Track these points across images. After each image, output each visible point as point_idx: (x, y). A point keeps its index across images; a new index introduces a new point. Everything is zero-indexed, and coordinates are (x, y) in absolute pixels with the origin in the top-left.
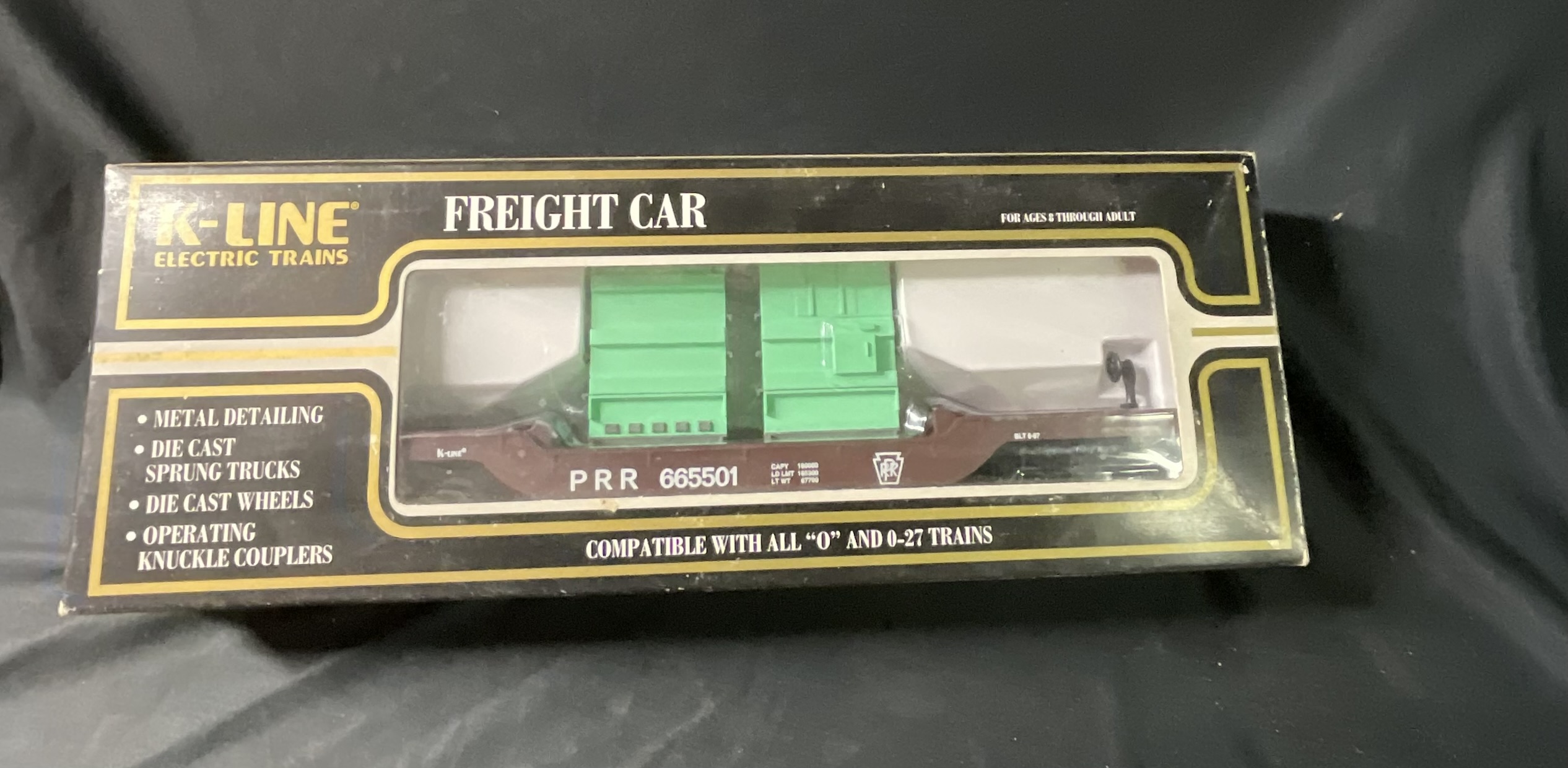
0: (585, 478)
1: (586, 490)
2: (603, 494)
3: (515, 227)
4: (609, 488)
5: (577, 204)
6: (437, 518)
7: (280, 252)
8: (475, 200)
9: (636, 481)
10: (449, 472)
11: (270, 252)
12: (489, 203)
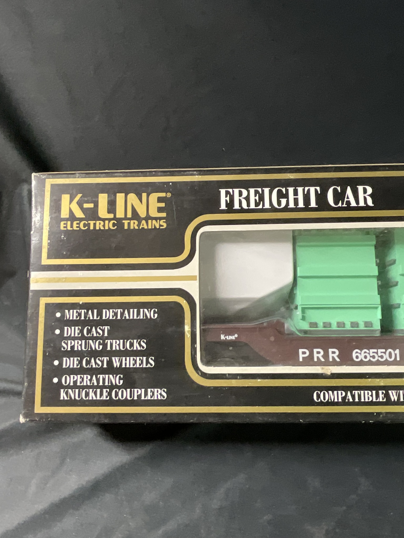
0: (308, 353)
1: (309, 361)
2: (319, 363)
3: (260, 207)
4: (323, 360)
5: (296, 193)
6: (225, 375)
7: (129, 221)
8: (236, 191)
9: (338, 356)
10: (231, 348)
11: (123, 221)
12: (245, 193)
